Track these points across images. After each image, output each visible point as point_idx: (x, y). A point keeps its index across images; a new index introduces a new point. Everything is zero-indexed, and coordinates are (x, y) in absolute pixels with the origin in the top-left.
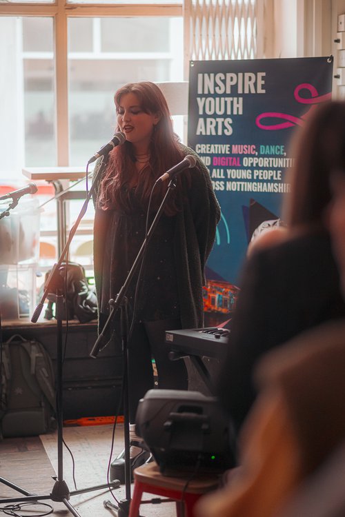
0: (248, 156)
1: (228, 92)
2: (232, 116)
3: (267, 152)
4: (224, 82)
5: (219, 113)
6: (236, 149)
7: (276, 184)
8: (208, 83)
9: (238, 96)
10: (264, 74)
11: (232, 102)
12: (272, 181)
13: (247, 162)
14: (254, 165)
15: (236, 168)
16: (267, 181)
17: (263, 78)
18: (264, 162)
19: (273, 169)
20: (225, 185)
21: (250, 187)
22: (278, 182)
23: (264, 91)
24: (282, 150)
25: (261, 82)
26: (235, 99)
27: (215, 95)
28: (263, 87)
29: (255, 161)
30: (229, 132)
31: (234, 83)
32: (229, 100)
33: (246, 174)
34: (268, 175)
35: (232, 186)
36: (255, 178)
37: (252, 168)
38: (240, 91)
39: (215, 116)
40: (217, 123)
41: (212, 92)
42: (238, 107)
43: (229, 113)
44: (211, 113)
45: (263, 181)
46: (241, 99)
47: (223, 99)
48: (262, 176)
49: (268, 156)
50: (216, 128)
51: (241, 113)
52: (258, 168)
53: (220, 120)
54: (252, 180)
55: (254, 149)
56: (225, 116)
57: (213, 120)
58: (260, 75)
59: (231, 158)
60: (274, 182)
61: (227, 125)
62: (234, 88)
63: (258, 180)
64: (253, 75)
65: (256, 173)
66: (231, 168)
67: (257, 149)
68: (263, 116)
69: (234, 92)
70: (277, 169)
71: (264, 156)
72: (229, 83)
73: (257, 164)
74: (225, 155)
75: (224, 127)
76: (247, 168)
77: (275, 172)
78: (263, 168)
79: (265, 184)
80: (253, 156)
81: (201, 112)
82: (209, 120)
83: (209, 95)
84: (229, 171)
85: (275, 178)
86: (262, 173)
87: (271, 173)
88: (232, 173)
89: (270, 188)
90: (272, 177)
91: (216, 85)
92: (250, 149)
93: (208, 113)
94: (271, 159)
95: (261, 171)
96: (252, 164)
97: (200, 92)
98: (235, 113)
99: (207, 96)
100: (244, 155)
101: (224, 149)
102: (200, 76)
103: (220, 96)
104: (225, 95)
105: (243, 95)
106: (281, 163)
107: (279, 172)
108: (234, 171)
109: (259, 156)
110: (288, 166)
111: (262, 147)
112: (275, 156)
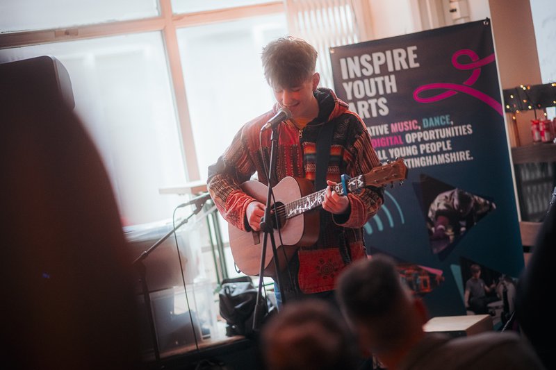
0: (410, 132)
1: (378, 71)
2: (385, 95)
3: (431, 124)
4: (371, 62)
5: (369, 94)
6: (395, 128)
7: (447, 155)
8: (352, 66)
9: (389, 74)
10: (415, 48)
11: (383, 82)
12: (441, 152)
13: (410, 138)
14: (419, 140)
15: (399, 146)
16: (436, 153)
17: (414, 52)
18: (429, 135)
19: (441, 140)
21: (418, 163)
22: (448, 152)
23: (417, 65)
24: (447, 119)
25: (412, 57)
26: (387, 78)
27: (363, 78)
28: (416, 61)
29: (419, 135)
30: (385, 111)
31: (382, 61)
32: (379, 80)
33: (411, 151)
34: (435, 147)
36: (422, 152)
37: (417, 143)
38: (391, 69)
39: (366, 98)
40: (370, 105)
41: (359, 75)
42: (391, 85)
43: (381, 92)
44: (362, 95)
45: (432, 154)
46: (393, 77)
47: (372, 80)
48: (430, 150)
49: (433, 128)
50: (370, 110)
51: (395, 90)
52: (423, 142)
53: (372, 102)
54: (419, 155)
55: (415, 124)
56: (378, 96)
57: (365, 103)
58: (411, 49)
59: (391, 138)
60: (444, 152)
61: (381, 105)
62: (384, 68)
63: (425, 154)
64: (402, 51)
65: (422, 147)
66: (394, 147)
67: (420, 123)
68: (421, 89)
69: (384, 70)
70: (445, 139)
71: (428, 129)
72: (377, 63)
73: (422, 139)
74: (385, 135)
75: (378, 108)
76: (411, 144)
77: (443, 143)
78: (430, 141)
79: (434, 157)
80: (416, 131)
81: (350, 97)
82: (360, 104)
83: (356, 78)
84: (391, 151)
85: (444, 149)
86: (429, 146)
87: (439, 145)
88: (395, 152)
89: (441, 159)
90: (441, 149)
91: (362, 67)
92: (413, 124)
93: (357, 96)
94: (437, 131)
95: (427, 145)
96: (416, 139)
97: (345, 77)
98: (388, 91)
99: (353, 80)
100: (405, 132)
101: (382, 129)
102: (343, 61)
103: (369, 78)
104: (374, 75)
105: (395, 72)
106: (448, 132)
107: (448, 142)
108: (397, 149)
109: (423, 130)
110: (457, 134)
111: (424, 120)
112: (441, 127)
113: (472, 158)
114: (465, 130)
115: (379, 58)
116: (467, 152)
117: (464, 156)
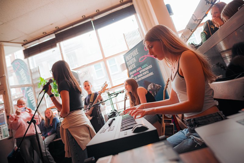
0: (140, 70)
1: (132, 57)
3: (144, 67)
4: (130, 56)
5: (132, 63)
6: (137, 70)
8: (127, 58)
10: (137, 49)
12: (147, 74)
13: (140, 72)
15: (139, 74)
18: (144, 70)
20: (138, 80)
21: (143, 78)
22: (148, 73)
23: (138, 53)
24: (147, 65)
25: (137, 51)
32: (132, 59)
33: (141, 75)
34: (145, 73)
35: (140, 79)
37: (142, 73)
38: (134, 56)
39: (131, 65)
41: (129, 60)
42: (134, 59)
50: (132, 67)
52: (143, 72)
62: (132, 56)
63: (144, 75)
64: (135, 51)
67: (142, 68)
68: (140, 59)
70: (147, 70)
71: (143, 69)
72: (131, 56)
74: (136, 73)
75: (134, 66)
78: (144, 72)
80: (141, 70)
81: (128, 65)
82: (130, 66)
84: (138, 76)
87: (146, 72)
88: (139, 76)
89: (147, 76)
92: (140, 68)
93: (130, 65)
97: (127, 61)
98: (135, 62)
101: (135, 71)
104: (131, 59)
106: (147, 68)
107: (148, 71)
108: (139, 75)
109: (142, 69)
110: (149, 68)
111: (142, 66)
112: (146, 67)
114: (151, 66)
115: (132, 54)
116: (152, 72)
117: (152, 74)
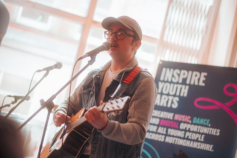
0: (184, 122)
1: (180, 81)
2: (179, 97)
3: (198, 122)
4: (179, 75)
5: (171, 93)
6: (178, 117)
7: (199, 143)
8: (168, 74)
9: (186, 85)
10: (206, 74)
11: (181, 89)
12: (197, 141)
14: (187, 129)
15: (175, 129)
16: (194, 140)
17: (205, 76)
18: (194, 128)
19: (199, 133)
20: (165, 138)
21: (181, 142)
22: (201, 142)
23: (203, 84)
24: (208, 122)
25: (203, 79)
26: (184, 86)
27: (171, 82)
28: (204, 82)
29: (188, 126)
30: (175, 106)
31: (185, 77)
32: (179, 86)
33: (180, 134)
34: (195, 136)
35: (169, 140)
36: (186, 137)
37: (185, 131)
38: (188, 82)
39: (168, 95)
40: (168, 99)
41: (170, 80)
42: (185, 91)
43: (178, 94)
44: (166, 92)
45: (191, 140)
46: (187, 87)
47: (176, 85)
48: (191, 137)
49: (198, 125)
50: (167, 102)
51: (185, 95)
52: (189, 131)
53: (171, 98)
54: (184, 138)
55: (189, 119)
56: (175, 96)
57: (166, 97)
59: (172, 122)
60: (199, 142)
61: (175, 101)
62: (184, 80)
63: (187, 139)
64: (198, 74)
65: (188, 134)
66: (172, 128)
67: (192, 119)
68: (200, 99)
69: (184, 82)
70: (202, 134)
71: (195, 124)
72: (182, 77)
73: (189, 129)
74: (169, 120)
75: (172, 102)
76: (182, 130)
77: (200, 135)
78: (193, 132)
79: (192, 142)
80: (188, 123)
81: (160, 91)
82: (163, 96)
83: (167, 82)
84: (169, 130)
85: (199, 139)
86: (192, 135)
87: (198, 136)
88: (171, 132)
89: (195, 145)
90: (198, 138)
91: (173, 76)
92: (187, 118)
93: (164, 92)
94: (199, 127)
95: (191, 133)
96: (186, 128)
97: (162, 79)
98: (182, 95)
99: (165, 82)
100: (181, 122)
101: (170, 116)
102: (164, 69)
103: (174, 83)
104: (178, 83)
105: (190, 85)
106: (205, 130)
107: (203, 136)
108: (173, 130)
109: (192, 124)
110: (210, 133)
111: (195, 118)
112: (202, 125)
113: (213, 151)
114: (216, 132)
115: (184, 74)
116: (212, 146)
117: (208, 147)
